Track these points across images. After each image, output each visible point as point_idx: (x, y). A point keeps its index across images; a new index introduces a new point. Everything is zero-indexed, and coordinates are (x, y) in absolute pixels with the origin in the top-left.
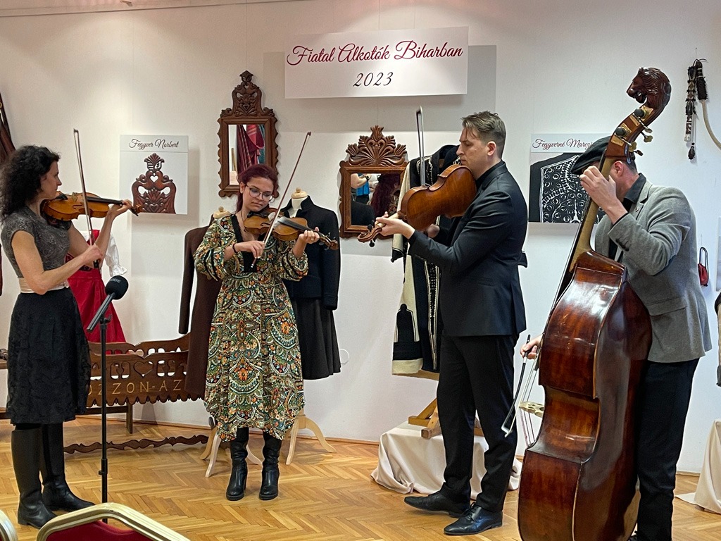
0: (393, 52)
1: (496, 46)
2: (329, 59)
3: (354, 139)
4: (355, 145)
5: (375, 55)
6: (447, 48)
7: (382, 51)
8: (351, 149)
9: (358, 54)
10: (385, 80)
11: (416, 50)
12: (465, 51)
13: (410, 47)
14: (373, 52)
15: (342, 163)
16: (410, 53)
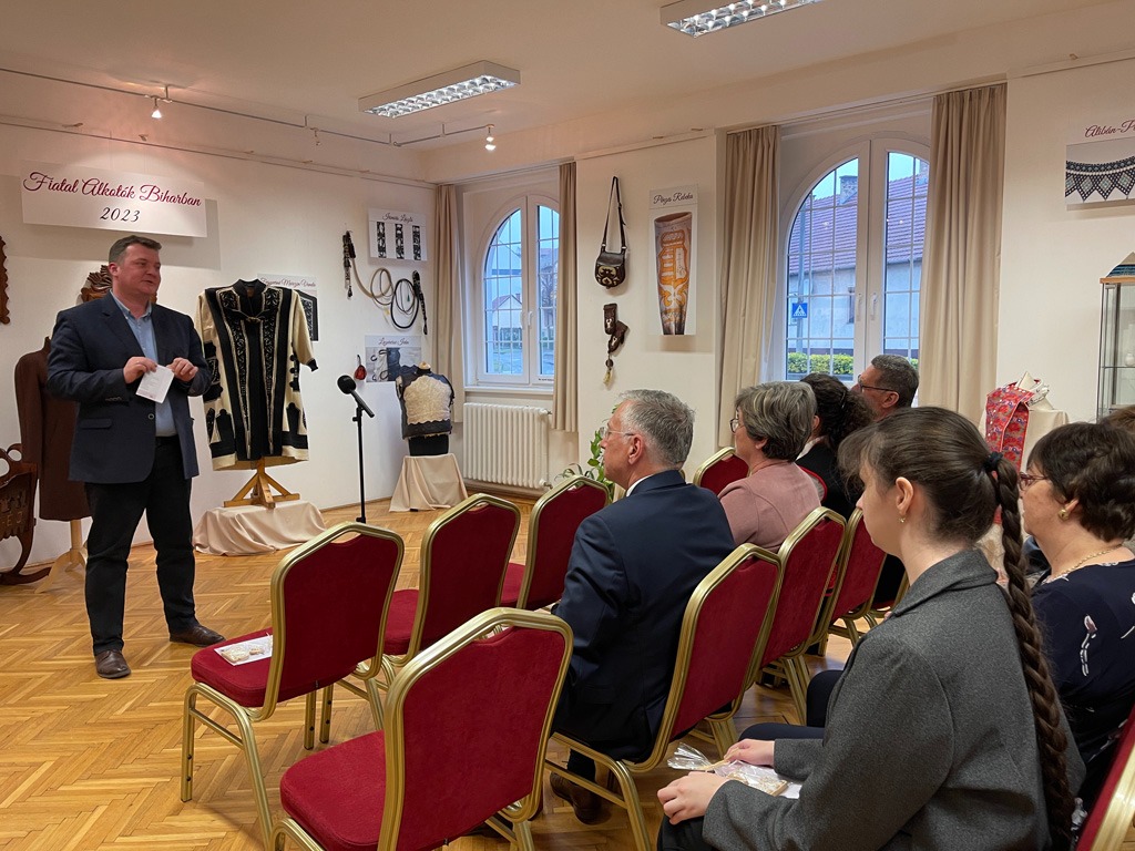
0: (138, 193)
1: (216, 202)
2: (72, 189)
3: (96, 267)
4: (97, 274)
5: (119, 192)
6: (188, 197)
7: (128, 191)
8: (93, 278)
9: (103, 189)
10: (132, 217)
11: (160, 194)
12: (202, 202)
13: (156, 190)
14: (119, 190)
15: (83, 290)
16: (153, 197)
